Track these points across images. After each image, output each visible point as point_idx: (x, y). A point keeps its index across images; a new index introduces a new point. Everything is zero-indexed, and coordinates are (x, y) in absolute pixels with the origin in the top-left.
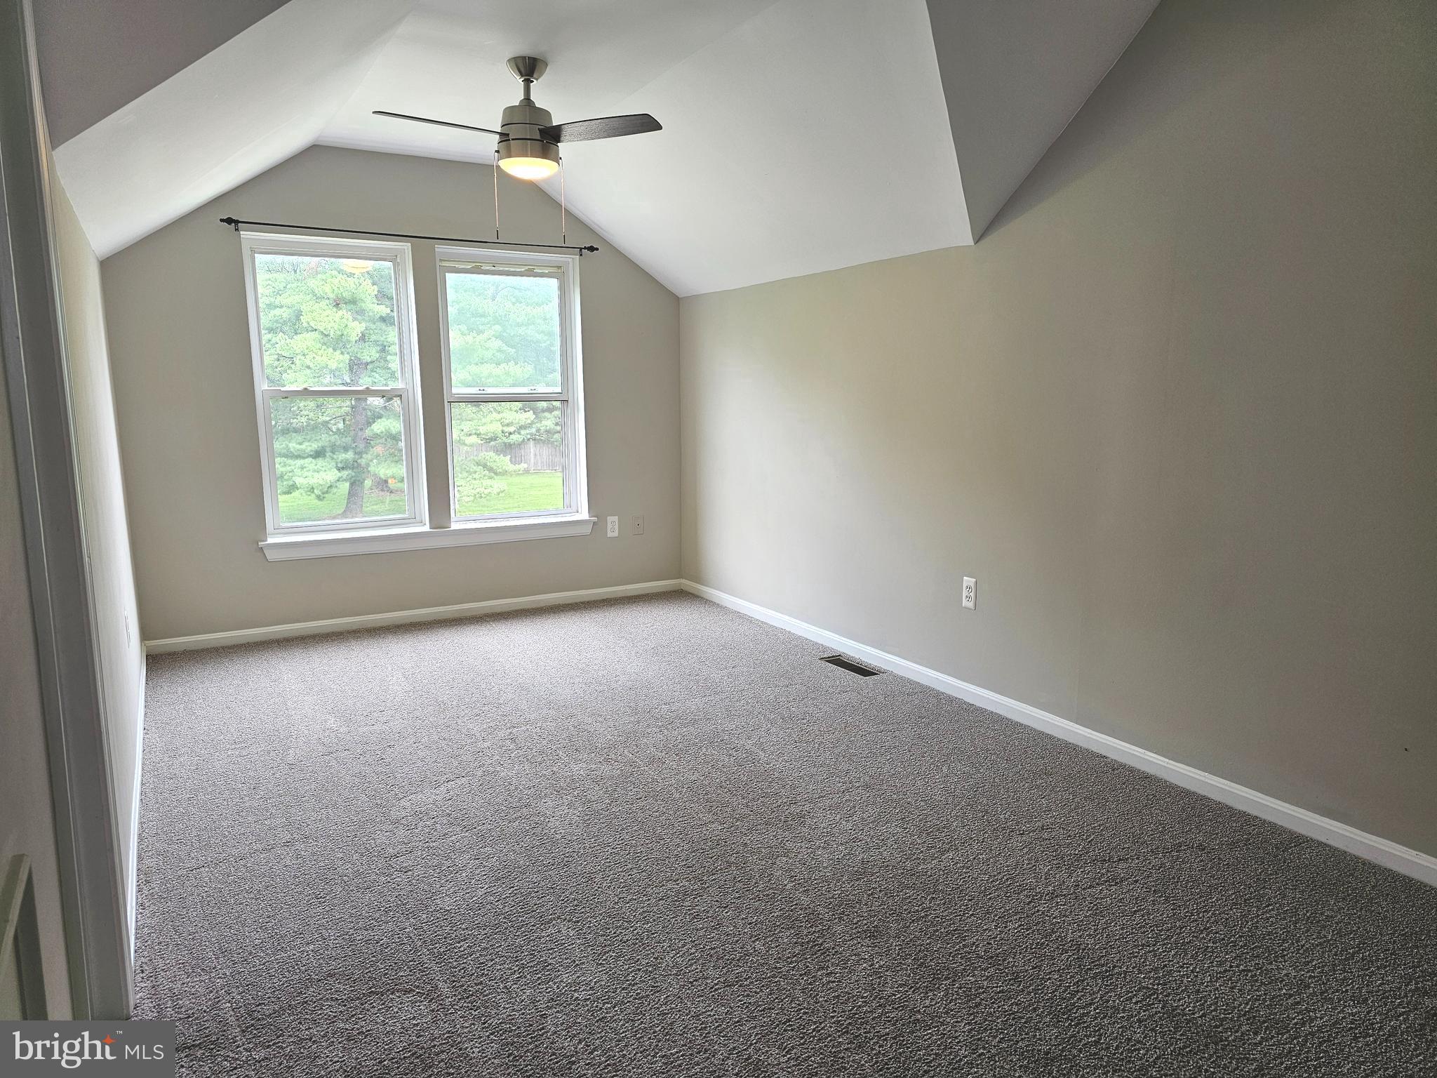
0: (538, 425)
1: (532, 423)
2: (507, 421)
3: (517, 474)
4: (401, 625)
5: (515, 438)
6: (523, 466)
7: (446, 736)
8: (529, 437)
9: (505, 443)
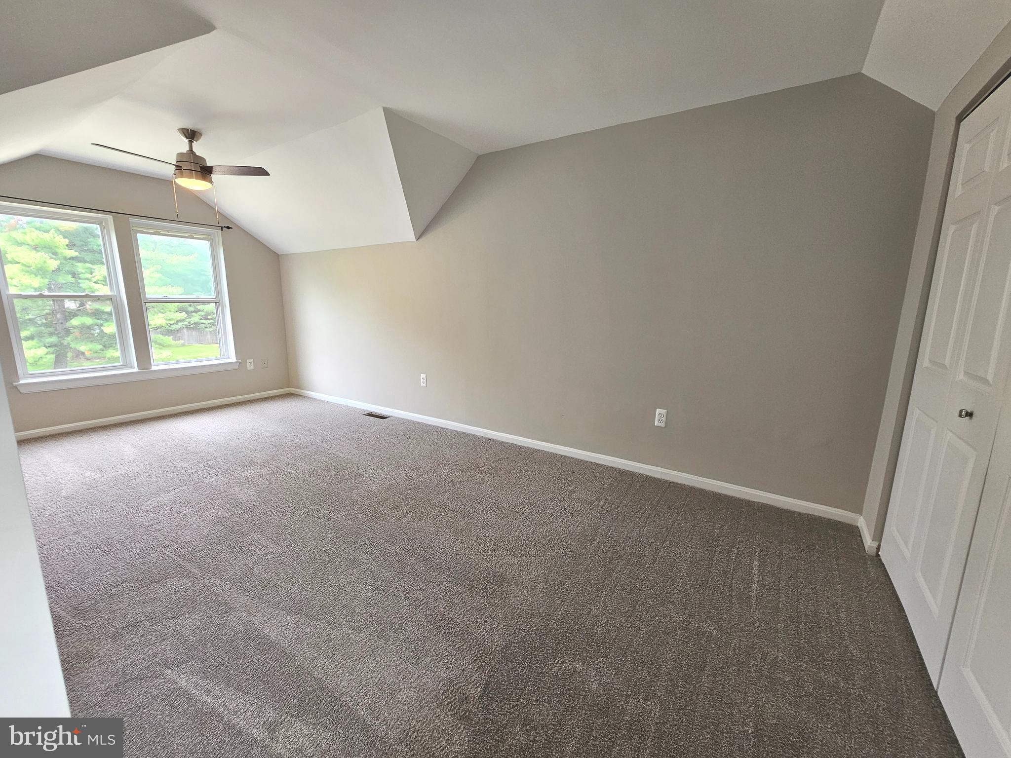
0: (189, 320)
1: (186, 318)
2: (169, 318)
3: (177, 346)
4: (124, 423)
5: (175, 327)
6: (181, 342)
7: (169, 470)
8: (184, 326)
9: (168, 330)
